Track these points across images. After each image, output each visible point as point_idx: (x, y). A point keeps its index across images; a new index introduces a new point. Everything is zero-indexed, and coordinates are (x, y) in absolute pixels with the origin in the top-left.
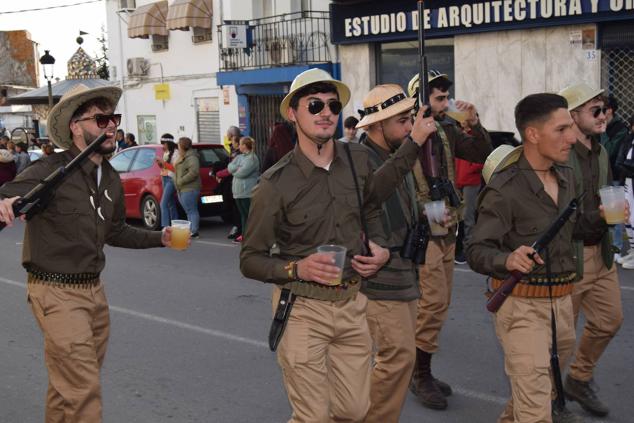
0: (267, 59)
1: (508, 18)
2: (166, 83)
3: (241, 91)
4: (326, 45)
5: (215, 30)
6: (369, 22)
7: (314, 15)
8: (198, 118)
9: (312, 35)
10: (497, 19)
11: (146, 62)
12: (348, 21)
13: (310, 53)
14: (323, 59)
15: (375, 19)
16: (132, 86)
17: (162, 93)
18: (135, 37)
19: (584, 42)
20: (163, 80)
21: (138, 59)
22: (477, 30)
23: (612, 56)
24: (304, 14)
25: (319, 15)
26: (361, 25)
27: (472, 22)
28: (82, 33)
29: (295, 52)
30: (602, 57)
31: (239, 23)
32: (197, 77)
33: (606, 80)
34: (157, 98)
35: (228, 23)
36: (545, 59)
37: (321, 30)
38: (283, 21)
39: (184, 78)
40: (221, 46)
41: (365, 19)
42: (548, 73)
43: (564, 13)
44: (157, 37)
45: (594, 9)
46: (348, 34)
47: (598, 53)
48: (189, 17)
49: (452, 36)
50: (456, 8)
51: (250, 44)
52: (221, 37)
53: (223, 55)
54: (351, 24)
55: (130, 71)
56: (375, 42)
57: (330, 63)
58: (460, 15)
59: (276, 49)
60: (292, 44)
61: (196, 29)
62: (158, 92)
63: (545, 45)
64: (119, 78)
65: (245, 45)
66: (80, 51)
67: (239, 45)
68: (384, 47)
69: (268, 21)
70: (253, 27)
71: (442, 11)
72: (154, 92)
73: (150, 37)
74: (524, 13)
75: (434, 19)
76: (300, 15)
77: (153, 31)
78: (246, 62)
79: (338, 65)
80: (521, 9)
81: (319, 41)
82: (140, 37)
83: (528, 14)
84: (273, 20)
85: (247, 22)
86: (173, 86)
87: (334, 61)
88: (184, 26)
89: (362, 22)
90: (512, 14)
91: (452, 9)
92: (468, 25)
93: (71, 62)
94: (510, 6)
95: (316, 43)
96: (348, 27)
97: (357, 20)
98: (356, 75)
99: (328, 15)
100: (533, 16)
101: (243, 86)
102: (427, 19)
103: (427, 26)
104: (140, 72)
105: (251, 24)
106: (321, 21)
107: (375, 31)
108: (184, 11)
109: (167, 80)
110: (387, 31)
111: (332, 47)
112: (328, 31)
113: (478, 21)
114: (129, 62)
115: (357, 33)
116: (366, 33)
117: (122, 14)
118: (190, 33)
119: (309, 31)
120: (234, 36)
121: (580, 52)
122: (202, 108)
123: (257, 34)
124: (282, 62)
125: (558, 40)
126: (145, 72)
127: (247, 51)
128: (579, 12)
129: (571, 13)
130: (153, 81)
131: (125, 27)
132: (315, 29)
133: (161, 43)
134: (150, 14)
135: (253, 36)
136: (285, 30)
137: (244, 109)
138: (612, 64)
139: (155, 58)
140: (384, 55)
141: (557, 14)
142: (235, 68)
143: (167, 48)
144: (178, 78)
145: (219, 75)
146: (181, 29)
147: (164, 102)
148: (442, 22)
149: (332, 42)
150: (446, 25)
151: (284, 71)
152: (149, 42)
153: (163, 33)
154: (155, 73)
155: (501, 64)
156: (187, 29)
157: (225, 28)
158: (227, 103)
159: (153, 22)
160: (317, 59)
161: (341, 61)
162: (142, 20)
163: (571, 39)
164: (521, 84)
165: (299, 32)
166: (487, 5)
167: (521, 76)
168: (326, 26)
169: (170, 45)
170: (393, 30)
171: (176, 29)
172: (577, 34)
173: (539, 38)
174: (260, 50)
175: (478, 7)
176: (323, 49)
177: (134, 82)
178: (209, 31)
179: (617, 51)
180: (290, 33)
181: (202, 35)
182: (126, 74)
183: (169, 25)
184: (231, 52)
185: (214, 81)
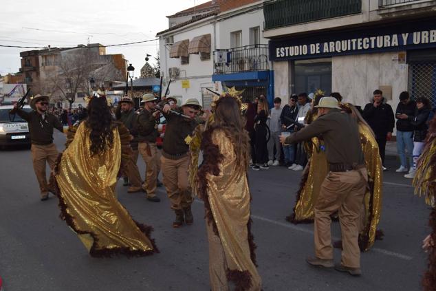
0: (237, 68)
1: (359, 48)
4: (267, 61)
5: (212, 54)
6: (289, 50)
7: (261, 46)
8: (203, 98)
9: (260, 56)
10: (354, 48)
11: (178, 70)
12: (278, 49)
13: (259, 65)
14: (265, 68)
15: (291, 48)
17: (186, 85)
18: (173, 57)
19: (399, 60)
20: (186, 78)
21: (174, 68)
22: (343, 54)
23: (414, 67)
24: (256, 46)
25: (264, 46)
26: (285, 52)
27: (341, 50)
28: (148, 55)
29: (251, 65)
30: (409, 67)
31: (224, 50)
32: (202, 77)
33: (411, 80)
34: (183, 88)
35: (218, 50)
36: (379, 69)
37: (265, 54)
38: (245, 49)
39: (196, 78)
40: (214, 62)
41: (287, 48)
42: (380, 76)
43: (389, 45)
44: (183, 57)
45: (405, 43)
46: (278, 56)
47: (407, 66)
48: (199, 48)
49: (331, 57)
50: (333, 43)
51: (229, 61)
52: (215, 57)
53: (216, 66)
54: (279, 51)
55: (170, 74)
56: (291, 60)
57: (269, 70)
58: (335, 46)
59: (241, 63)
60: (250, 61)
61: (203, 54)
62: (183, 84)
63: (379, 62)
65: (226, 61)
66: (147, 64)
67: (223, 61)
68: (296, 62)
69: (238, 49)
71: (326, 44)
72: (181, 85)
73: (180, 57)
74: (368, 45)
75: (321, 48)
76: (254, 46)
77: (181, 54)
78: (227, 70)
79: (273, 71)
80: (367, 43)
81: (263, 59)
82: (175, 57)
83: (370, 45)
84: (241, 49)
85: (227, 50)
87: (271, 69)
88: (196, 51)
89: (285, 50)
90: (362, 46)
91: (331, 43)
92: (339, 51)
93: (142, 70)
94: (362, 42)
95: (262, 60)
96: (278, 52)
97: (282, 49)
98: (282, 77)
99: (268, 46)
100: (373, 46)
101: (225, 81)
102: (318, 48)
103: (318, 52)
104: (175, 74)
105: (230, 51)
106: (264, 49)
107: (291, 54)
108: (197, 45)
109: (188, 79)
110: (298, 54)
111: (270, 62)
112: (268, 54)
113: (344, 50)
114: (170, 69)
115: (282, 55)
116: (287, 55)
117: (167, 46)
118: (199, 56)
119: (258, 55)
120: (221, 57)
121: (397, 65)
123: (233, 56)
124: (245, 70)
125: (386, 59)
126: (178, 75)
127: (227, 64)
128: (397, 45)
129: (393, 45)
130: (181, 79)
131: (168, 52)
132: (261, 53)
133: (185, 60)
134: (180, 46)
135: (230, 57)
136: (246, 54)
138: (414, 71)
139: (182, 68)
140: (296, 67)
141: (385, 46)
142: (221, 73)
143: (188, 63)
144: (193, 78)
145: (213, 76)
146: (195, 53)
147: (186, 90)
148: (326, 50)
149: (270, 60)
150: (328, 51)
151: (245, 74)
152: (179, 60)
153: (186, 55)
154: (182, 75)
155: (355, 71)
156: (198, 53)
157: (216, 53)
159: (182, 50)
160: (262, 68)
161: (274, 69)
162: (176, 49)
163: (393, 58)
164: (366, 81)
165: (253, 55)
166: (349, 41)
167: (366, 77)
168: (267, 52)
169: (190, 61)
170: (301, 54)
171: (193, 53)
172: (396, 56)
173: (376, 58)
174: (234, 64)
175: (344, 42)
176: (265, 63)
177: (172, 79)
178: (209, 54)
179: (417, 65)
180: (249, 55)
181: (206, 56)
182: (168, 75)
183: (190, 51)
184: (219, 65)
185: (211, 79)
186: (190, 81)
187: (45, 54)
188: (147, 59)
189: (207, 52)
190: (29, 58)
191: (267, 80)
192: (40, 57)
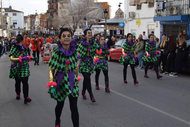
0: (169, 12)
2: (140, 20)
3: (161, 23)
4: (188, 9)
8: (148, 31)
11: (134, 13)
13: (184, 11)
14: (186, 13)
16: (130, 20)
17: (138, 23)
18: (131, 5)
20: (139, 19)
21: (132, 12)
28: (120, 3)
29: (177, 11)
31: (161, 1)
32: (149, 18)
34: (137, 24)
35: (157, 1)
38: (174, 1)
39: (145, 18)
51: (164, 8)
53: (156, 11)
55: (130, 16)
57: (189, 14)
59: (172, 10)
60: (177, 8)
61: (150, 3)
64: (127, 18)
65: (162, 9)
66: (119, 9)
69: (170, 1)
70: (165, 3)
72: (136, 23)
73: (136, 5)
77: (136, 3)
81: (186, 7)
82: (133, 5)
85: (163, 1)
86: (142, 21)
88: (145, 2)
93: (116, 12)
95: (184, 8)
101: (162, 21)
104: (133, 16)
105: (165, 1)
106: (187, 1)
109: (140, 19)
112: (189, 4)
114: (129, 13)
118: (148, 4)
119: (182, 4)
120: (158, 5)
122: (149, 28)
124: (173, 14)
126: (134, 16)
130: (136, 19)
131: (129, 2)
132: (184, 4)
133: (139, 7)
135: (165, 5)
137: (162, 29)
139: (137, 12)
142: (160, 15)
143: (141, 9)
144: (143, 18)
147: (139, 26)
151: (174, 17)
152: (136, 7)
153: (140, 4)
154: (137, 17)
156: (146, 3)
157: (156, 3)
158: (157, 27)
160: (184, 13)
165: (179, 4)
171: (143, 3)
174: (167, 10)
176: (187, 10)
177: (131, 19)
178: (153, 4)
180: (176, 5)
181: (151, 5)
182: (129, 16)
183: (141, 2)
184: (159, 10)
185: (153, 19)
186: (141, 20)
187: (62, 2)
188: (119, 6)
189: (152, 2)
190: (52, 4)
191: (187, 21)
192: (59, 4)
